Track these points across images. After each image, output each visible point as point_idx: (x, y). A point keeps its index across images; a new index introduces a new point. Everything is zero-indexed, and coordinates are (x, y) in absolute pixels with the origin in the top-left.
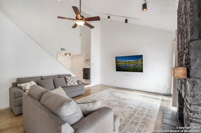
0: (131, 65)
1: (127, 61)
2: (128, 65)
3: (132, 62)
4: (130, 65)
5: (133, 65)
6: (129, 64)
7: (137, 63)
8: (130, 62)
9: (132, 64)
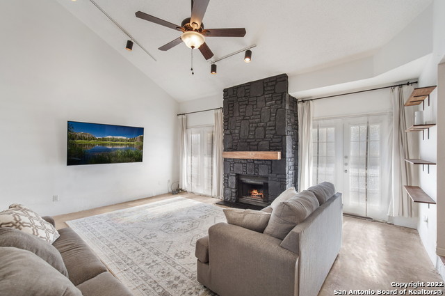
0: (119, 147)
1: (110, 137)
2: (110, 147)
3: (122, 140)
4: (115, 147)
5: (124, 147)
6: (112, 145)
7: (132, 143)
8: (117, 140)
9: (122, 145)
